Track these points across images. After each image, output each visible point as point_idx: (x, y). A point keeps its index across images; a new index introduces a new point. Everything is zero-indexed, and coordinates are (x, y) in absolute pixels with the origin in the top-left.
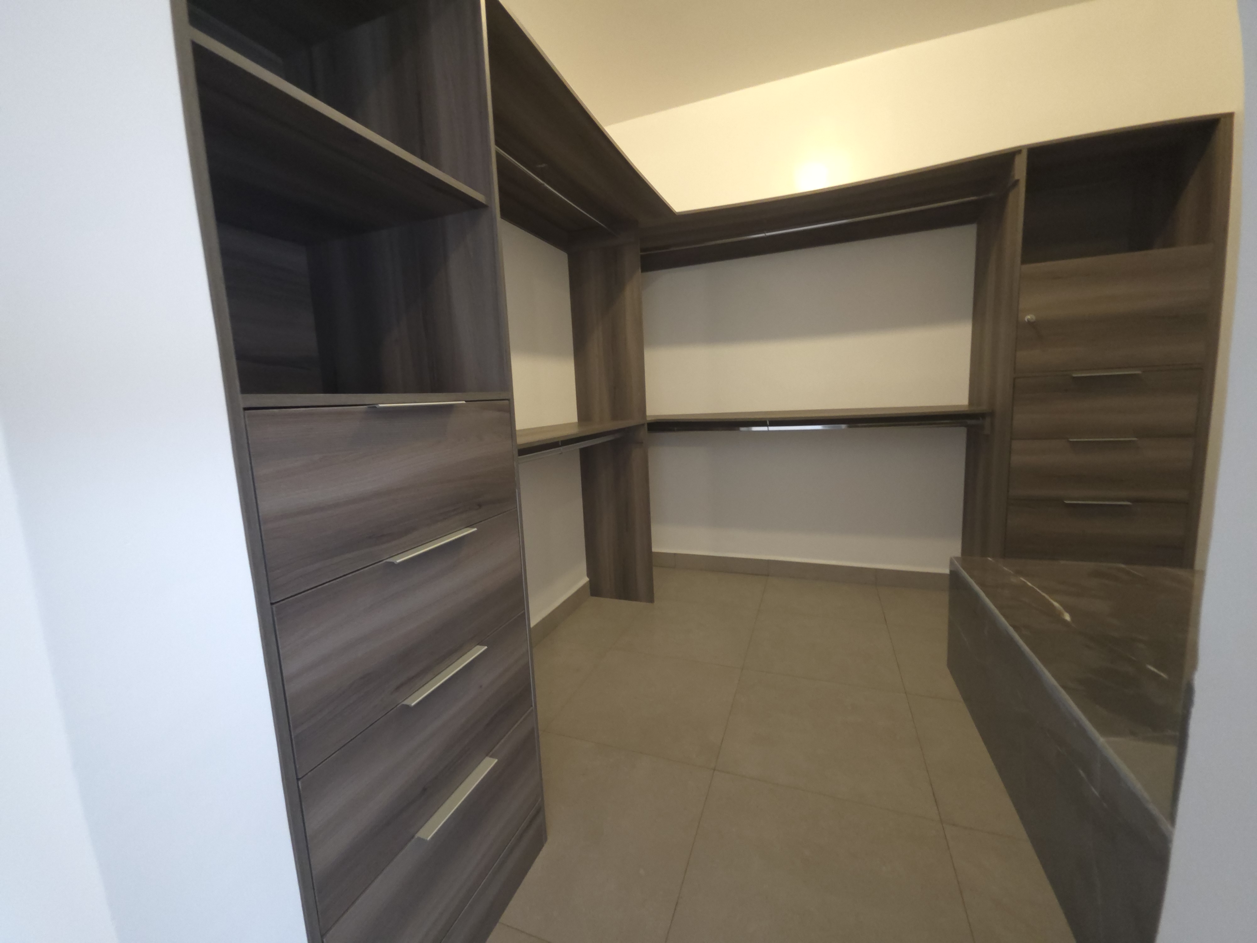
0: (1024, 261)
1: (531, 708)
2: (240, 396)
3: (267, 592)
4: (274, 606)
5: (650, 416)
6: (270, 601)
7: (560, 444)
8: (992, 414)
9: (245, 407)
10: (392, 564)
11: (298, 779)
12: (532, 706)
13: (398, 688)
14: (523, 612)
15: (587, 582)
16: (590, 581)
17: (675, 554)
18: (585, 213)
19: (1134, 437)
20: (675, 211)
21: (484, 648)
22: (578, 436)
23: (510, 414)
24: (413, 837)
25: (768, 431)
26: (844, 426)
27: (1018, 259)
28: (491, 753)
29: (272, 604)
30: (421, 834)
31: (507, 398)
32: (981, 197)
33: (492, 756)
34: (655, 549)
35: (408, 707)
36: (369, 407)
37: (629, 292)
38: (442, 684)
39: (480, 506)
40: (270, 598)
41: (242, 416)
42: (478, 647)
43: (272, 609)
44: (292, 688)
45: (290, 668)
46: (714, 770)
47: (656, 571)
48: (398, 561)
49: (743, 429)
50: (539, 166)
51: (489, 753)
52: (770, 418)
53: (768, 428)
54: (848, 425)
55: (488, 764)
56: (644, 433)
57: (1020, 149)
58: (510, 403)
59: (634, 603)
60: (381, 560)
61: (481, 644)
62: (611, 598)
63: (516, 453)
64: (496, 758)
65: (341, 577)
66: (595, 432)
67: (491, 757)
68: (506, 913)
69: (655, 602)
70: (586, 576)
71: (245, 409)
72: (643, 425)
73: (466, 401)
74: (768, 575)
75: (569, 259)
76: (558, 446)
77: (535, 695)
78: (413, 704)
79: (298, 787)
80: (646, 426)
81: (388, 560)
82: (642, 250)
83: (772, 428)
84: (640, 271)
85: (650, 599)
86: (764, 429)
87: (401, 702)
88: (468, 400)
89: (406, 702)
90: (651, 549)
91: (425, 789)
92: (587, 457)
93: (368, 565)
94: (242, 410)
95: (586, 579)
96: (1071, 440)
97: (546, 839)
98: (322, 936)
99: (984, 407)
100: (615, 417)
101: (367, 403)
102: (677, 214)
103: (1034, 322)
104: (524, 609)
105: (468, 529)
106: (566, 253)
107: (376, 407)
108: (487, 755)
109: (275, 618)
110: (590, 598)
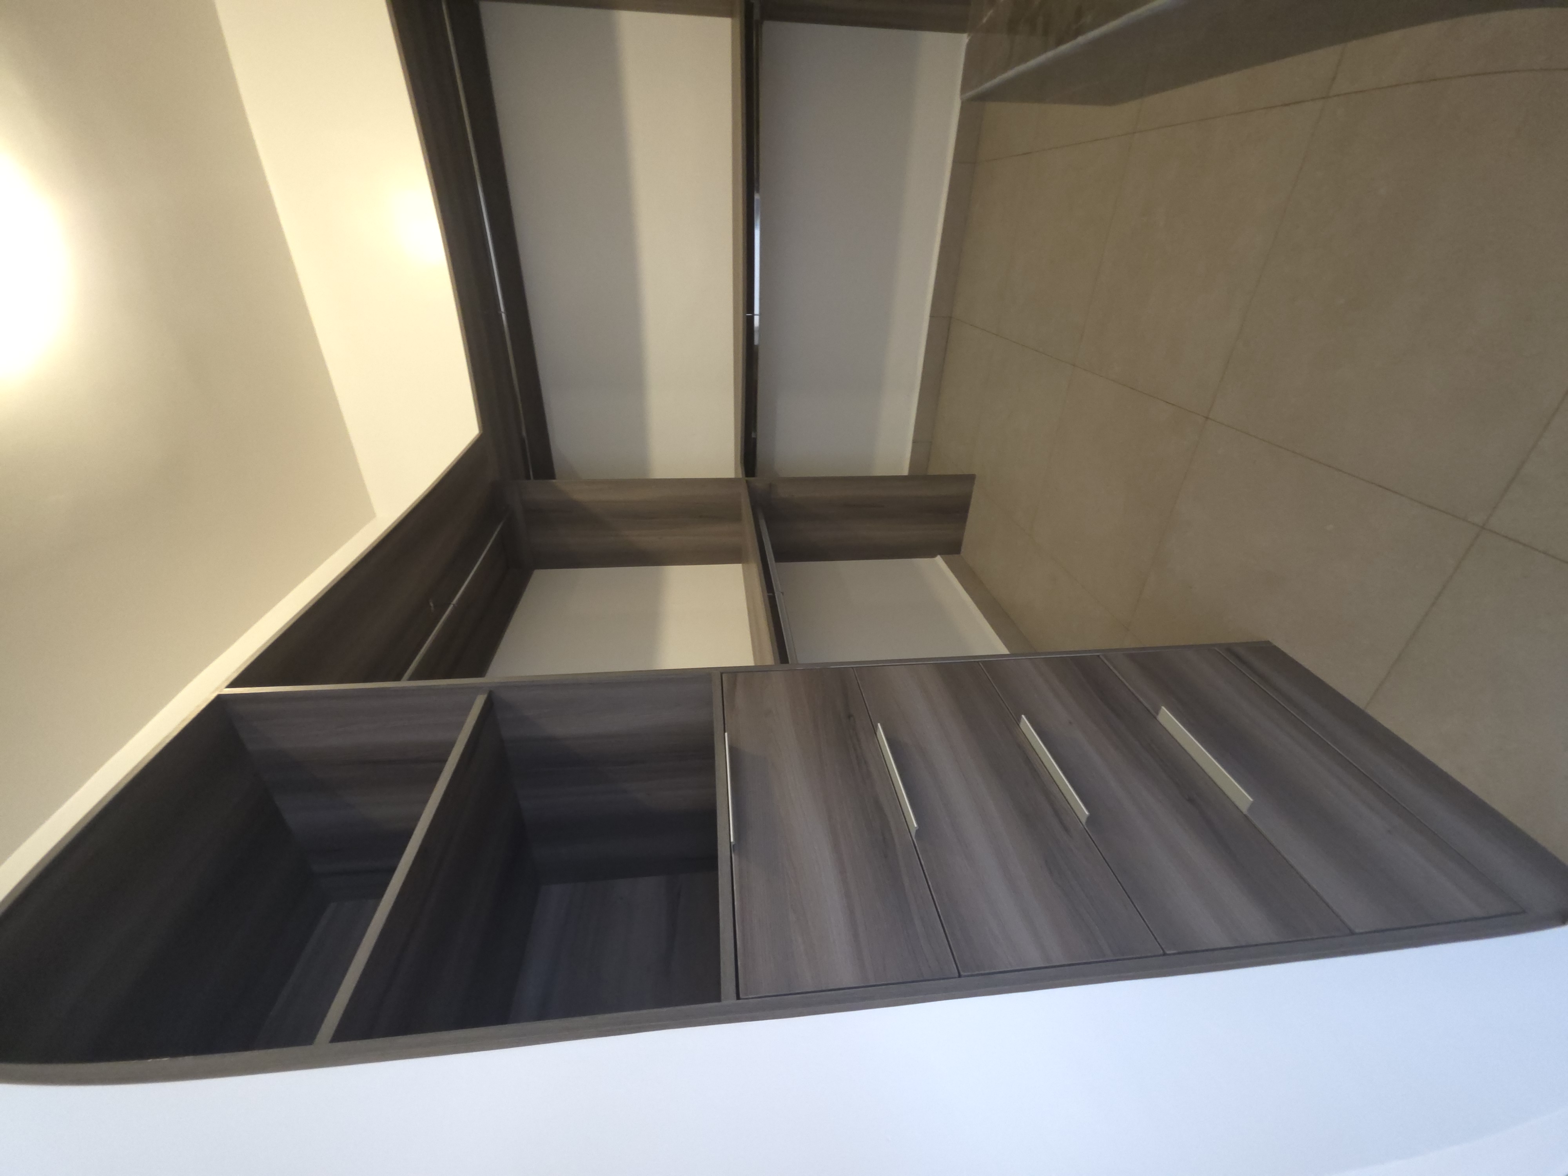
1: (1101, 657)
2: (724, 1002)
3: (946, 981)
4: (962, 973)
5: (736, 472)
6: (955, 978)
7: (771, 594)
9: (735, 997)
10: (917, 831)
11: (1165, 954)
12: (1098, 656)
13: (1066, 830)
14: (981, 664)
15: (941, 557)
16: (940, 554)
17: (915, 442)
20: (478, 434)
21: (1023, 719)
22: (761, 565)
23: (738, 672)
24: (1245, 816)
25: (760, 315)
26: (757, 197)
28: (1152, 711)
29: (960, 976)
30: (1244, 808)
31: (720, 675)
33: (1157, 711)
34: (905, 472)
35: (1089, 819)
36: (734, 851)
37: (581, 495)
38: (1064, 773)
39: (850, 716)
40: (953, 978)
41: (746, 1001)
42: (1021, 725)
43: (965, 976)
44: (1058, 956)
45: (1035, 959)
46: (1208, 418)
47: (933, 471)
48: (916, 825)
49: (756, 341)
50: (432, 609)
51: (1153, 716)
52: (743, 312)
53: (757, 315)
54: (755, 192)
55: (1167, 718)
56: (759, 482)
58: (725, 673)
59: (973, 501)
60: (912, 844)
61: (1019, 720)
62: (963, 528)
63: (785, 666)
64: (1160, 708)
65: (932, 894)
66: (756, 544)
67: (1157, 713)
68: (1354, 700)
69: (976, 474)
70: (933, 559)
71: (738, 998)
72: (747, 482)
73: (725, 732)
74: (951, 318)
75: (538, 569)
76: (774, 597)
77: (1085, 651)
78: (1087, 813)
79: (1174, 954)
80: (751, 479)
81: (913, 834)
82: (528, 478)
83: (757, 310)
84: (554, 481)
85: (970, 479)
87: (1082, 824)
88: (723, 729)
89: (1084, 820)
90: (905, 476)
91: (1191, 800)
92: (786, 554)
93: (917, 857)
94: (738, 1001)
95: (939, 559)
97: (1268, 642)
98: (1352, 933)
100: (737, 518)
101: (729, 853)
102: (482, 432)
104: (978, 662)
105: (878, 733)
106: (533, 571)
107: (734, 845)
108: (1155, 718)
109: (977, 972)
110: (962, 554)
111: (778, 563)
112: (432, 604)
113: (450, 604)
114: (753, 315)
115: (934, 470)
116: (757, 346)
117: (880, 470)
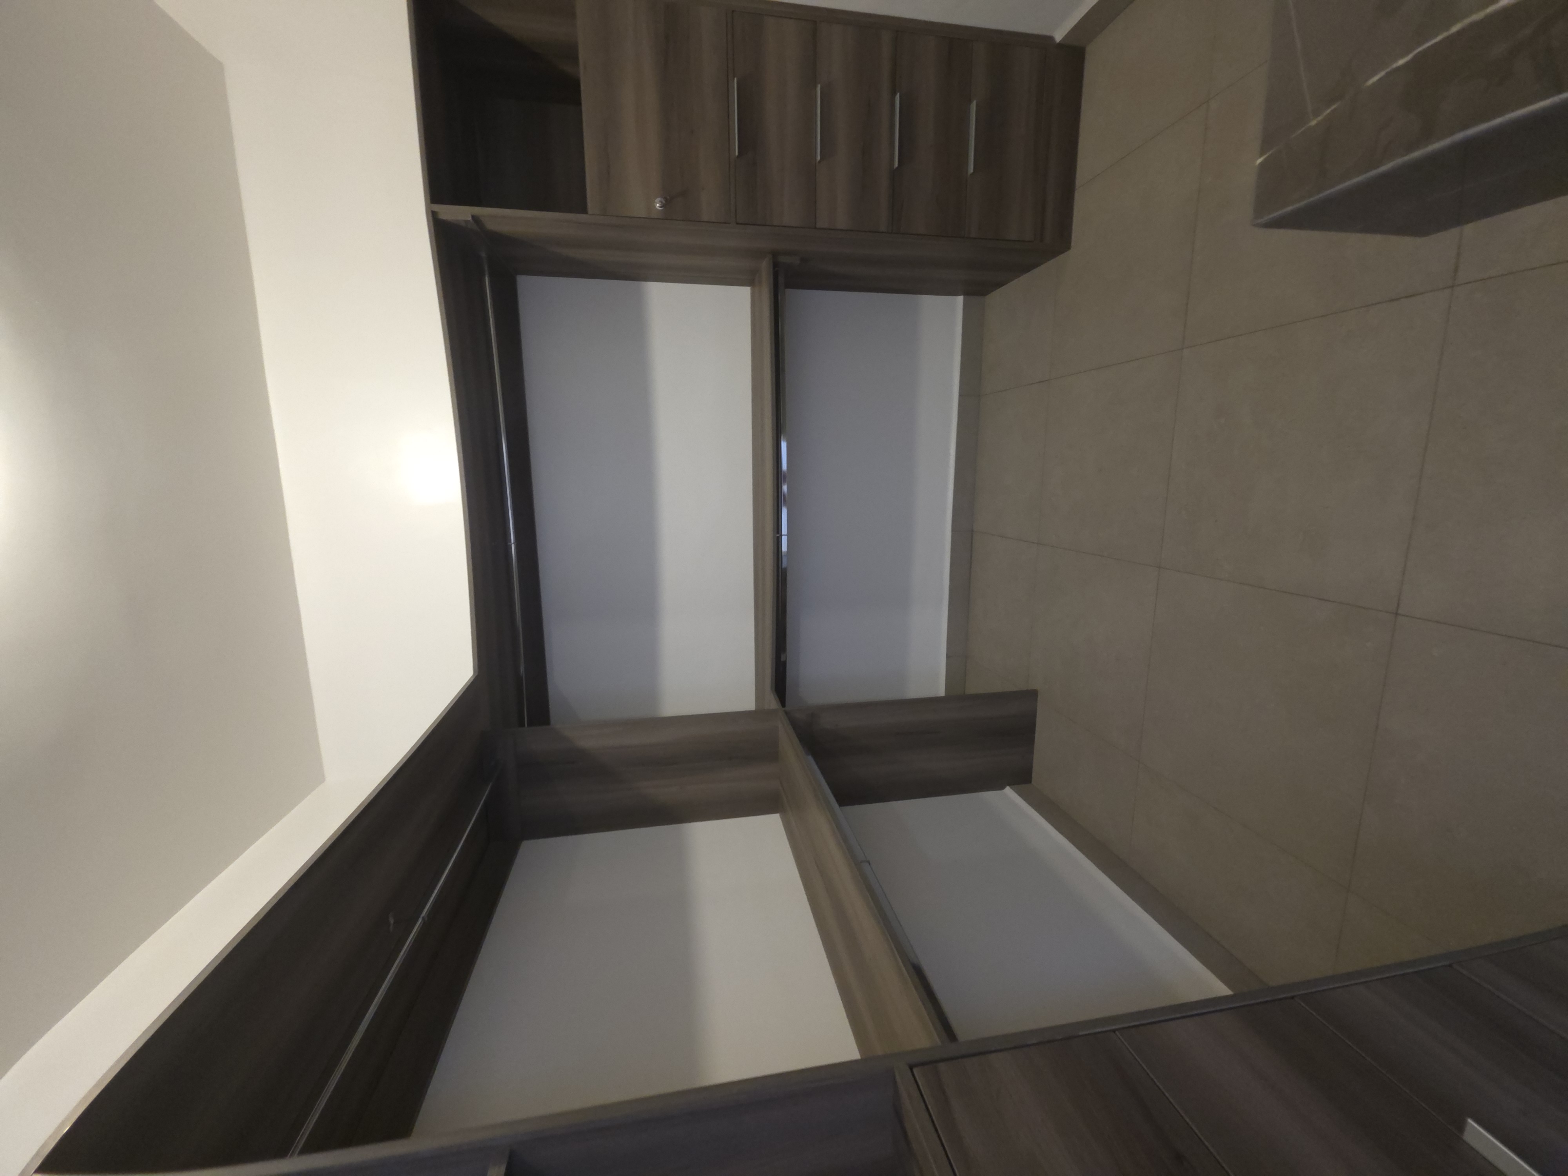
0: (584, 210)
5: (759, 703)
8: (775, 254)
15: (1011, 788)
16: (1009, 785)
17: (948, 657)
18: (471, 825)
19: (816, 89)
20: (472, 677)
25: (788, 535)
27: (582, 217)
32: (486, 268)
34: (941, 692)
37: (588, 742)
46: (1397, 614)
49: (784, 562)
52: (772, 535)
53: (785, 535)
57: (430, 214)
62: (1032, 753)
69: (1036, 688)
70: (1002, 791)
72: (786, 713)
74: (972, 531)
75: (529, 839)
82: (522, 724)
83: (784, 530)
84: (549, 726)
85: (1033, 694)
86: (784, 540)
90: (943, 697)
92: (848, 795)
95: (1008, 790)
96: (819, 158)
99: (765, 266)
102: (477, 674)
103: (665, 198)
106: (521, 842)
110: (1032, 783)
111: (843, 808)
112: (392, 921)
113: (419, 917)
114: (781, 535)
115: (975, 687)
116: (786, 569)
117: (915, 691)
